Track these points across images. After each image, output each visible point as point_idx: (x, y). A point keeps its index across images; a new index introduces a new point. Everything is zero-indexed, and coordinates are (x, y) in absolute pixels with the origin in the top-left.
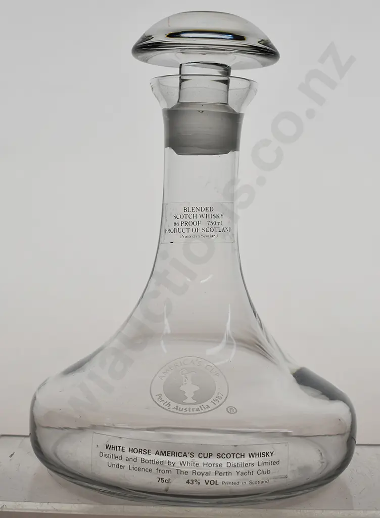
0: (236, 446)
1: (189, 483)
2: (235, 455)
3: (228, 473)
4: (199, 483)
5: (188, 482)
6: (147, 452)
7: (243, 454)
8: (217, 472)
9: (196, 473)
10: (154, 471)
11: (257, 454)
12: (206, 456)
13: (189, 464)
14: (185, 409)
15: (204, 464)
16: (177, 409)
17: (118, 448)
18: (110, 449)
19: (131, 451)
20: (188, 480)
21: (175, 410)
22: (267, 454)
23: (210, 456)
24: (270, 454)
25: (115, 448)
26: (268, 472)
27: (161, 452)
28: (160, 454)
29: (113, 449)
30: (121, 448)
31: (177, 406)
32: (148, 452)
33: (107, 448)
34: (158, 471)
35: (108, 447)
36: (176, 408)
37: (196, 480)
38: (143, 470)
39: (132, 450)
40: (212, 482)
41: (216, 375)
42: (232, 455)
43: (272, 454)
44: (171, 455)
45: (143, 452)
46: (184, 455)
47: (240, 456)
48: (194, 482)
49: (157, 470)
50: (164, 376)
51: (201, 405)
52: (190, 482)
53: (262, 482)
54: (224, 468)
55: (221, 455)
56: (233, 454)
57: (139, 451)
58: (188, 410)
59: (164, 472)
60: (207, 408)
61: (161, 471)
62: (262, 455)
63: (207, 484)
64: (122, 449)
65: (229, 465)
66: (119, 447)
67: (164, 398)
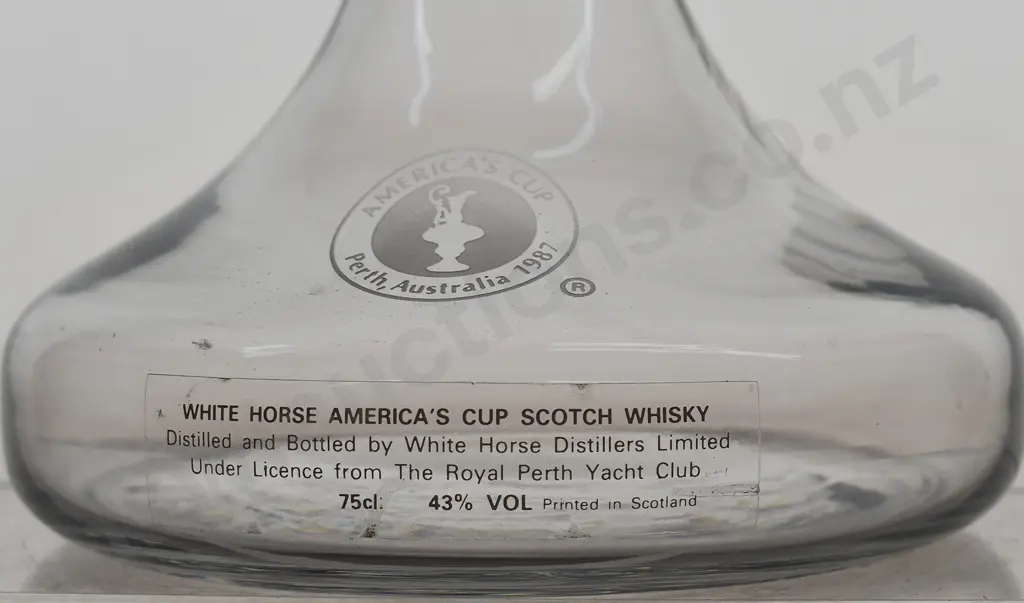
0: (581, 386)
1: (437, 506)
2: (580, 415)
3: (559, 473)
4: (469, 506)
5: (434, 503)
6: (304, 414)
7: (605, 412)
8: (524, 469)
9: (459, 473)
10: (329, 471)
11: (654, 411)
12: (486, 419)
13: (433, 446)
14: (429, 288)
15: (482, 445)
16: (404, 289)
17: (218, 410)
18: (194, 417)
19: (256, 417)
20: (436, 498)
21: (398, 292)
22: (687, 414)
23: (498, 418)
24: (695, 414)
25: (210, 412)
26: (693, 470)
27: (348, 411)
28: (343, 419)
29: (205, 415)
30: (227, 411)
31: (406, 283)
32: (309, 415)
33: (187, 416)
34: (341, 472)
35: (190, 412)
36: (404, 285)
37: (458, 498)
38: (295, 471)
39: (260, 414)
40: (511, 503)
41: (543, 196)
42: (570, 415)
43: (703, 414)
44: (376, 419)
45: (292, 415)
46: (417, 419)
47: (596, 417)
48: (453, 502)
49: (337, 469)
50: (379, 208)
51: (481, 275)
52: (442, 502)
53: (674, 504)
54: (547, 457)
55: (534, 416)
56: (575, 411)
57: (282, 415)
58: (438, 289)
59: (357, 474)
60: (500, 282)
61: (348, 473)
62: (668, 415)
63: (494, 508)
64: (231, 413)
65: (561, 445)
66: (223, 407)
67: (372, 263)
